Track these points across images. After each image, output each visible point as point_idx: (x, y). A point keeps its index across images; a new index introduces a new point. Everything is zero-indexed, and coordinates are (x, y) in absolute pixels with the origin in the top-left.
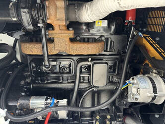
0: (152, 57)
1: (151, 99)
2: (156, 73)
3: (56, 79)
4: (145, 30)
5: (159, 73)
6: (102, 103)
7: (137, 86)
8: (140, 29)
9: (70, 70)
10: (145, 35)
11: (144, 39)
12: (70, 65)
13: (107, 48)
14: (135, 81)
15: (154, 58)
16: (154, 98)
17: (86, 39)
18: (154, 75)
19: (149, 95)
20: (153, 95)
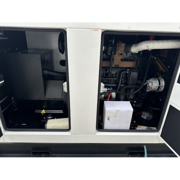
0: (161, 70)
1: (157, 87)
2: (161, 77)
3: (107, 81)
4: (158, 55)
5: (162, 77)
6: (131, 92)
7: (152, 82)
8: (155, 55)
9: (116, 76)
10: (158, 58)
11: (157, 61)
12: (116, 73)
13: (137, 65)
14: (151, 80)
15: (162, 71)
16: (159, 87)
17: (126, 59)
18: (160, 78)
19: (157, 85)
20: (159, 86)
